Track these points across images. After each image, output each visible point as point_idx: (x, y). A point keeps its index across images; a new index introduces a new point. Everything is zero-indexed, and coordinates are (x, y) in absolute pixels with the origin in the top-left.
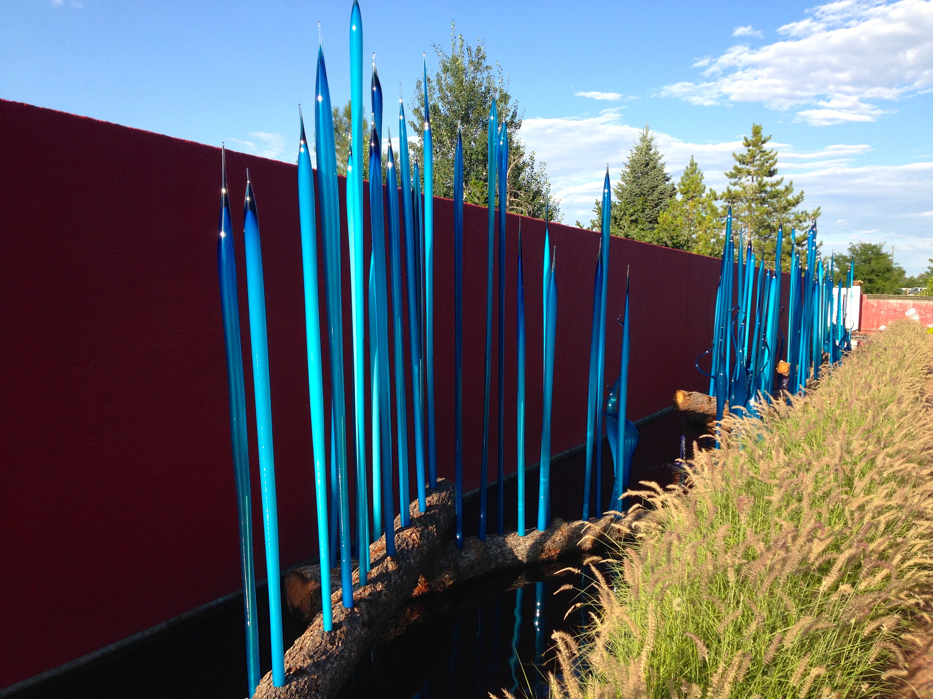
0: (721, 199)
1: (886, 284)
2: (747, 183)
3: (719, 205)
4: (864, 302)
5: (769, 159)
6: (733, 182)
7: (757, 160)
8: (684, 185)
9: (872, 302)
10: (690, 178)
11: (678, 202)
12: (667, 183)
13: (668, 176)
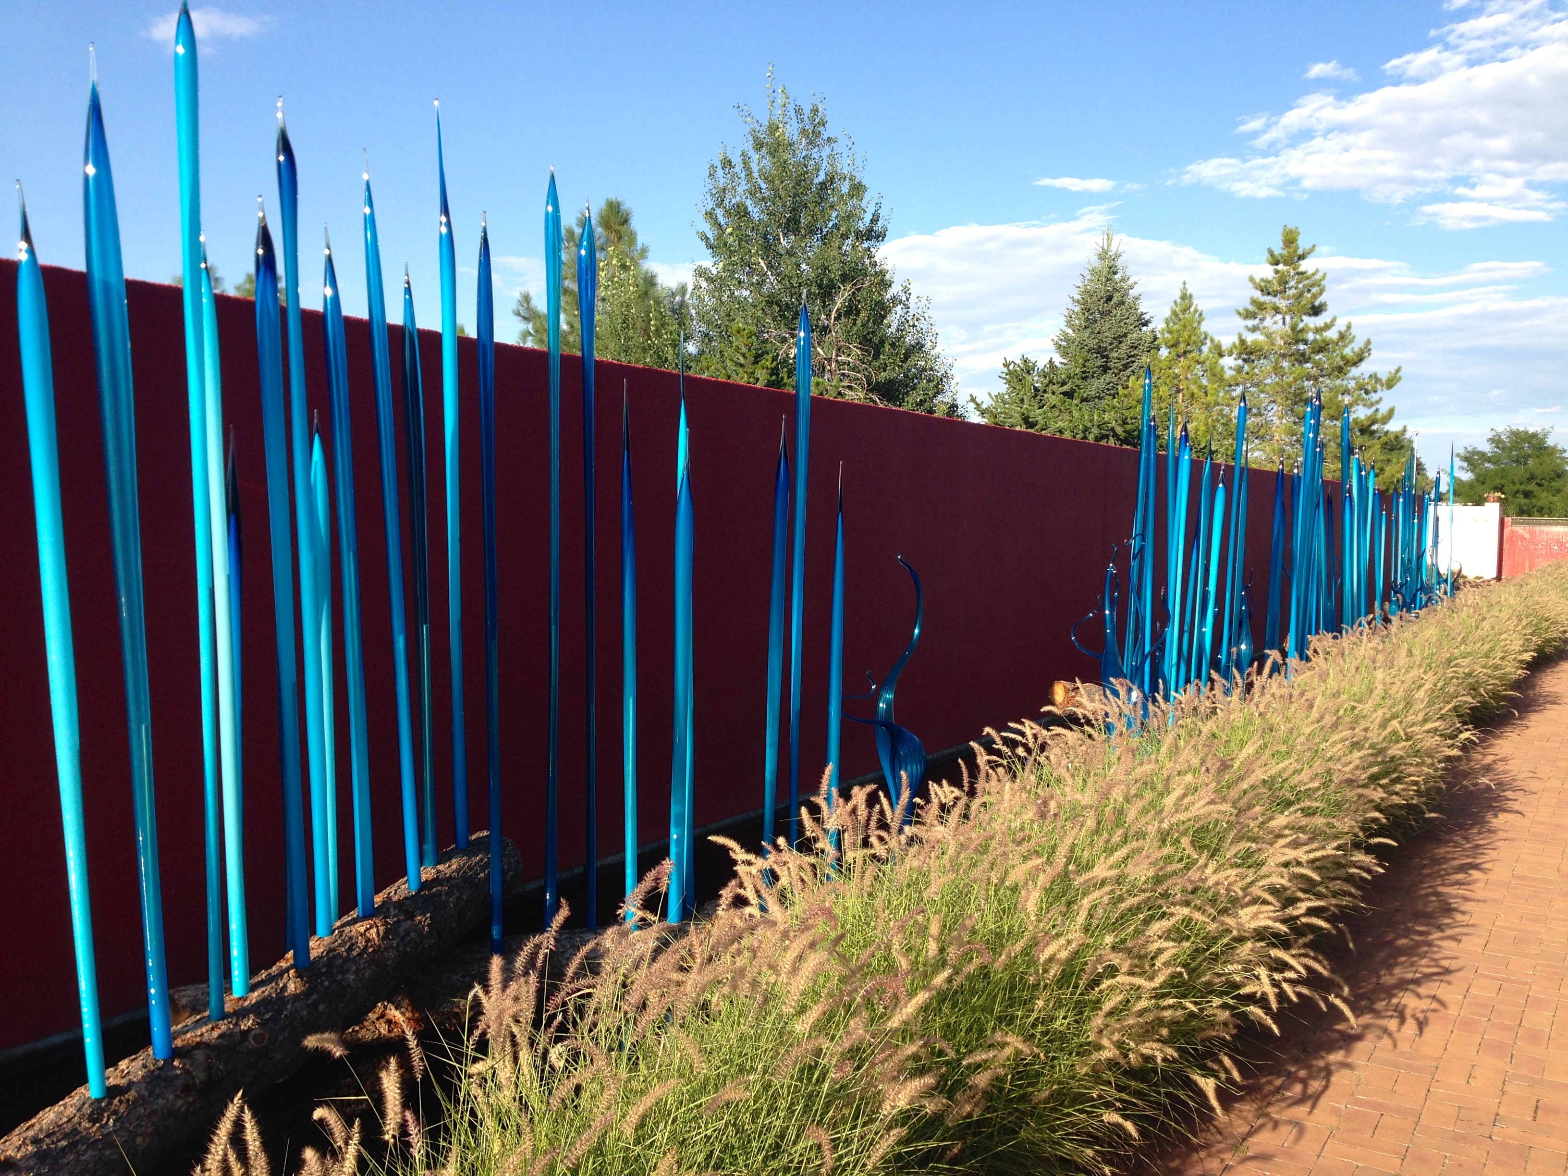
0: (1230, 354)
1: (1556, 499)
2: (1274, 328)
3: (1229, 362)
4: (1507, 531)
5: (1312, 285)
6: (1250, 326)
7: (1290, 288)
8: (1170, 332)
9: (1520, 530)
10: (1180, 320)
11: (1160, 361)
12: (1144, 329)
13: (1147, 317)
